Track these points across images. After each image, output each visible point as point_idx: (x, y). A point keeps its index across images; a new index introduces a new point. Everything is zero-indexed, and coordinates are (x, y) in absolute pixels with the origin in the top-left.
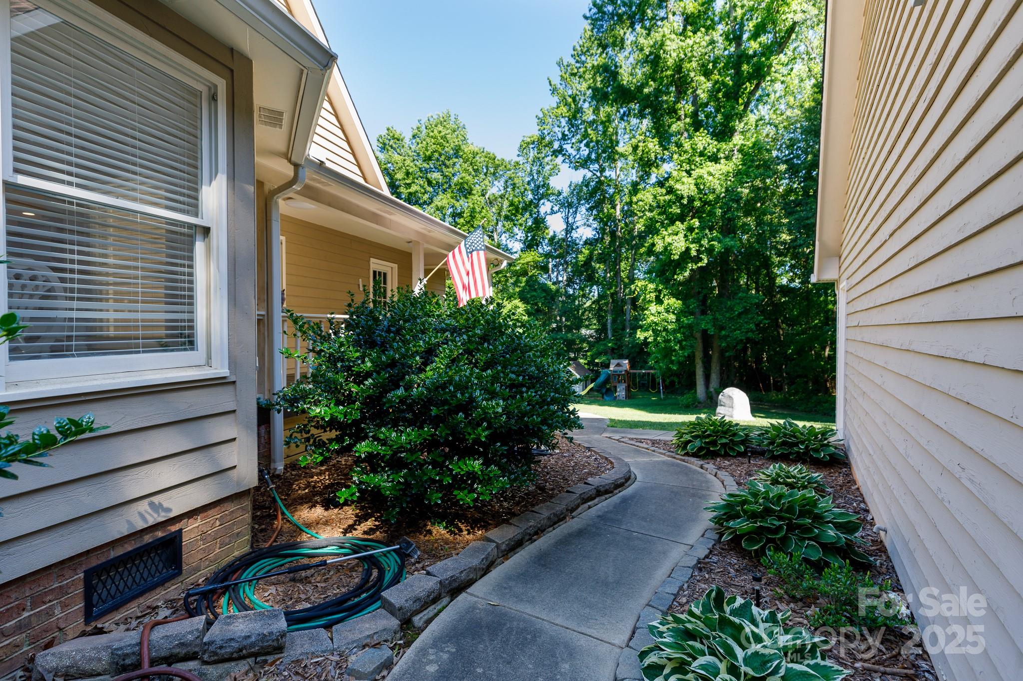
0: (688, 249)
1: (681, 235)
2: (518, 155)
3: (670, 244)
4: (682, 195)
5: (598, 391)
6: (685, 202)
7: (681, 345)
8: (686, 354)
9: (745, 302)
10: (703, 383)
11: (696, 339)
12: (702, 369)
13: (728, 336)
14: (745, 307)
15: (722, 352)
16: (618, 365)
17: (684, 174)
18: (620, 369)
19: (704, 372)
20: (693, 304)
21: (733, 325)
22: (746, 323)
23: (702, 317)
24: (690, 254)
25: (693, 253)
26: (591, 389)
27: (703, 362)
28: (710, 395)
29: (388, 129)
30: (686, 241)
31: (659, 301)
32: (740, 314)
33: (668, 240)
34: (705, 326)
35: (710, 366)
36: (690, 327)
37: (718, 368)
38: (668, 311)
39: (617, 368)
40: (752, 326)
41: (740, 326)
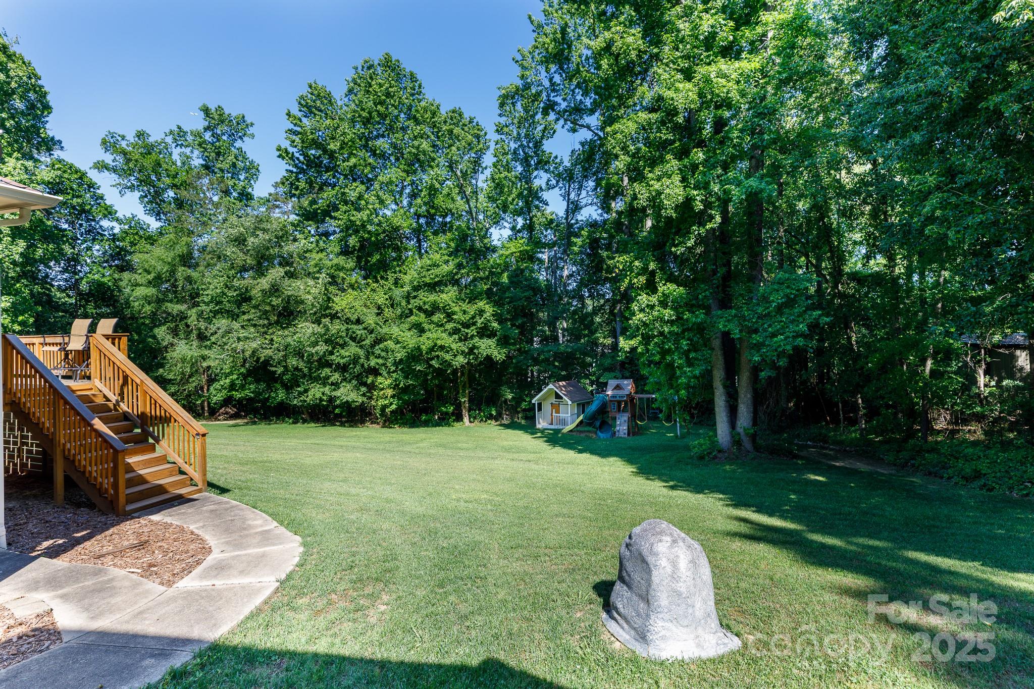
0: (689, 201)
1: (677, 178)
2: (500, 115)
3: (659, 193)
4: (675, 109)
5: (589, 424)
6: (680, 119)
7: (687, 357)
8: (697, 372)
9: (788, 287)
10: (725, 419)
11: (712, 349)
12: (724, 398)
13: (763, 344)
14: (787, 296)
15: (755, 370)
16: (618, 387)
17: (679, 76)
18: (620, 392)
19: (727, 401)
20: (705, 292)
21: (770, 326)
22: (792, 322)
23: (720, 312)
24: (692, 208)
25: (699, 206)
26: (581, 422)
27: (725, 387)
28: (737, 438)
29: (310, 87)
30: (685, 187)
31: (651, 287)
32: (780, 309)
33: (657, 186)
34: (725, 326)
35: (737, 392)
36: (700, 329)
37: (749, 396)
38: (664, 304)
39: (616, 392)
40: (802, 327)
41: (783, 327)
